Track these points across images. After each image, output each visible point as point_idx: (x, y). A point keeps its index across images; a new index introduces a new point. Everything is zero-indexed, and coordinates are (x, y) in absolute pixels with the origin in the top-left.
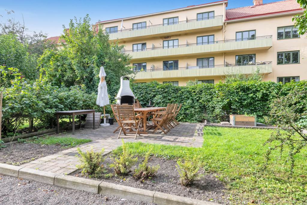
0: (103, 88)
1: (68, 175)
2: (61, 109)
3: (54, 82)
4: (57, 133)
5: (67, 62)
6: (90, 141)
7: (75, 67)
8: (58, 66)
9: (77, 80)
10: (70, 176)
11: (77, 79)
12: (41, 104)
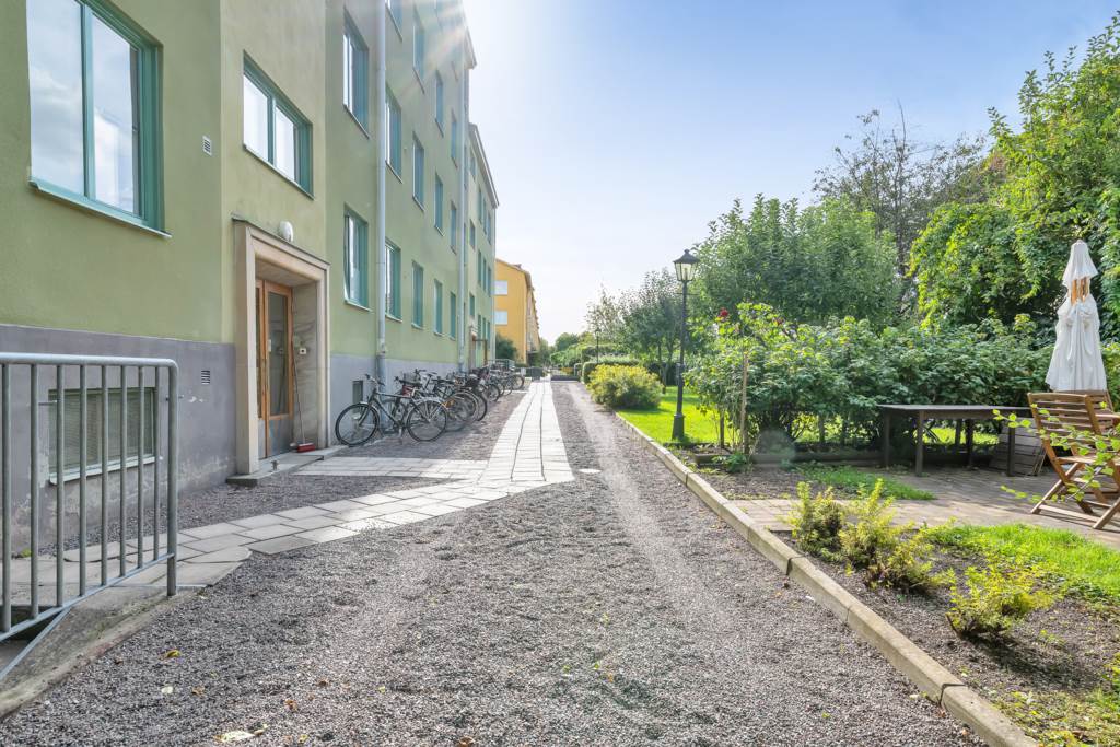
0: (1075, 325)
1: (772, 532)
2: (902, 399)
3: (956, 310)
4: (882, 466)
5: (999, 236)
6: (927, 498)
7: (1023, 251)
8: (973, 254)
9: (1026, 297)
10: (772, 536)
11: (1028, 292)
12: (840, 380)
